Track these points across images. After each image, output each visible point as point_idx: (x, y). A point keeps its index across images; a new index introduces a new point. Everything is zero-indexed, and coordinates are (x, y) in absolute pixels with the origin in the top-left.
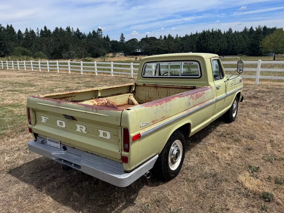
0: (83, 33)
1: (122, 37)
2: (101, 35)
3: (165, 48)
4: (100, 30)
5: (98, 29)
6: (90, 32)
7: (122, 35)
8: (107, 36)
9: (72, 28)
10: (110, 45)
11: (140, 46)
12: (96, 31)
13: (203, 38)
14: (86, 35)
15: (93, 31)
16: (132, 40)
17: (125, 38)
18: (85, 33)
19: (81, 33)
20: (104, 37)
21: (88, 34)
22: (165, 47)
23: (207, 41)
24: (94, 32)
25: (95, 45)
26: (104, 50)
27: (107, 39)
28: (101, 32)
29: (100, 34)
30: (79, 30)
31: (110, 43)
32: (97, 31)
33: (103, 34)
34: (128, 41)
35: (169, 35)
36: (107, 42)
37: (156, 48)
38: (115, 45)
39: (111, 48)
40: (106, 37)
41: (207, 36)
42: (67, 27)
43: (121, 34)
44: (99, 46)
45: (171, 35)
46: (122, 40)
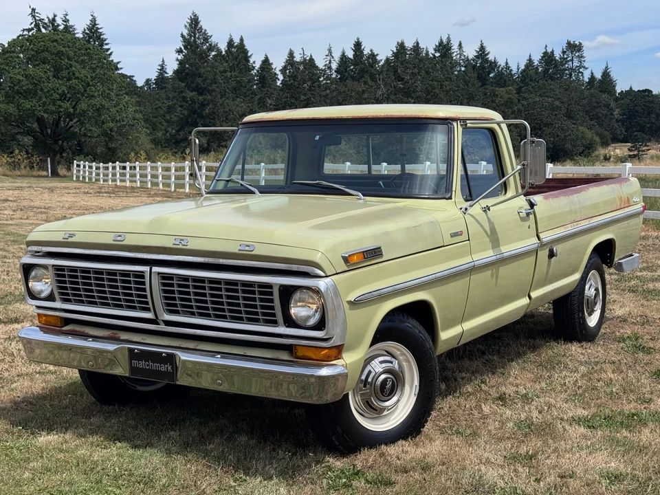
0: (503, 64)
2: (580, 67)
4: (574, 48)
5: (569, 43)
6: (530, 60)
8: (606, 74)
9: (460, 45)
10: (617, 112)
12: (558, 55)
14: (514, 70)
15: (545, 53)
18: (510, 64)
19: (495, 62)
20: (592, 78)
21: (522, 67)
24: (548, 58)
26: (590, 129)
27: (605, 83)
28: (581, 57)
29: (576, 64)
30: (488, 49)
31: (616, 99)
32: (564, 52)
33: (585, 64)
36: (604, 96)
38: (639, 109)
39: (617, 121)
40: (598, 76)
42: (441, 43)
44: (569, 115)
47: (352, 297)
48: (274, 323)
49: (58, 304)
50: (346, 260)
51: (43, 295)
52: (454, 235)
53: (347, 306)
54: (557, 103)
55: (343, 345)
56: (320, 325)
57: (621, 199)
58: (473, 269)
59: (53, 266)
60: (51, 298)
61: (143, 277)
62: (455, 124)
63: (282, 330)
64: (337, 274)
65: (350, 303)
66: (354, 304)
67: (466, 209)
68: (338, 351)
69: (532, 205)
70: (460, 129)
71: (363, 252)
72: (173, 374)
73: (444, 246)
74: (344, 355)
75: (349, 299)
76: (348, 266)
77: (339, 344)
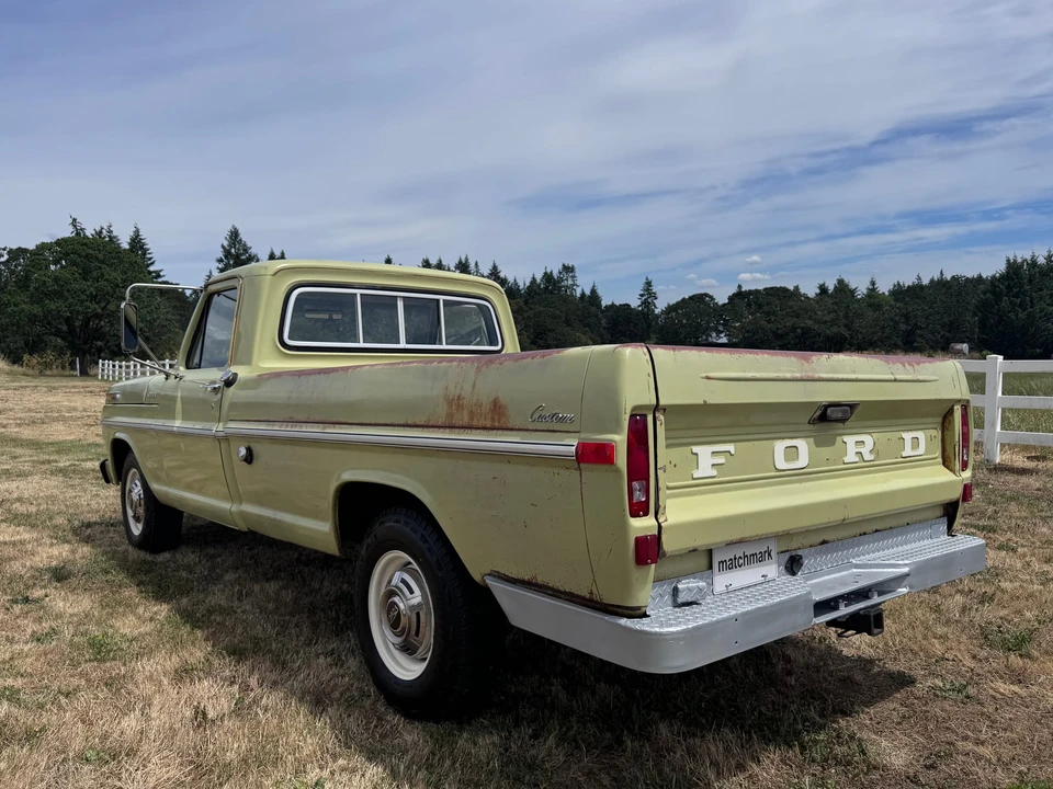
0: (512, 281)
1: (648, 292)
2: (574, 285)
3: (835, 329)
4: (568, 269)
5: (564, 265)
6: (534, 278)
7: (649, 284)
8: (593, 291)
9: (476, 264)
10: (604, 321)
11: (724, 320)
12: (555, 275)
13: (1008, 287)
14: (522, 287)
15: (546, 273)
16: (691, 298)
17: (658, 295)
18: (518, 281)
19: (506, 280)
20: (583, 294)
21: (528, 284)
22: (834, 322)
23: (1031, 302)
24: (548, 277)
25: (555, 317)
26: (584, 334)
27: (593, 298)
28: (573, 277)
29: (570, 282)
30: (499, 268)
31: (603, 311)
32: (560, 273)
33: (578, 283)
34: (678, 303)
35: (841, 282)
36: (593, 309)
37: (794, 329)
38: (620, 319)
39: (605, 328)
40: (588, 292)
41: (1030, 281)
42: (460, 262)
43: (645, 281)
44: (568, 323)
45: (846, 281)
46: (645, 303)
54: (558, 312)
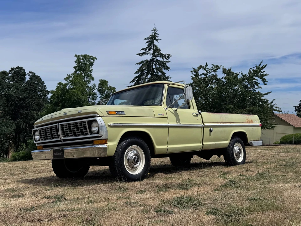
47: (109, 124)
48: (87, 134)
49: (41, 141)
50: (108, 112)
51: (37, 140)
52: (160, 115)
53: (107, 126)
55: (107, 139)
56: (98, 132)
57: (247, 120)
58: (169, 127)
59: (39, 129)
60: (39, 140)
61: (57, 127)
62: (165, 85)
63: (90, 136)
64: (104, 116)
65: (108, 125)
66: (110, 126)
67: (167, 108)
68: (105, 141)
69: (200, 113)
70: (167, 87)
71: (116, 112)
72: (63, 156)
73: (155, 117)
74: (108, 143)
75: (108, 124)
76: (109, 115)
77: (105, 138)
